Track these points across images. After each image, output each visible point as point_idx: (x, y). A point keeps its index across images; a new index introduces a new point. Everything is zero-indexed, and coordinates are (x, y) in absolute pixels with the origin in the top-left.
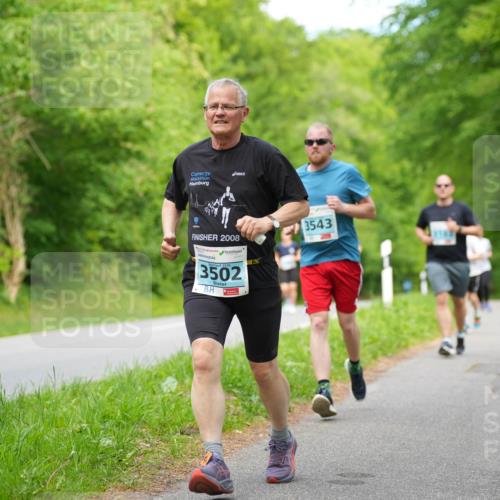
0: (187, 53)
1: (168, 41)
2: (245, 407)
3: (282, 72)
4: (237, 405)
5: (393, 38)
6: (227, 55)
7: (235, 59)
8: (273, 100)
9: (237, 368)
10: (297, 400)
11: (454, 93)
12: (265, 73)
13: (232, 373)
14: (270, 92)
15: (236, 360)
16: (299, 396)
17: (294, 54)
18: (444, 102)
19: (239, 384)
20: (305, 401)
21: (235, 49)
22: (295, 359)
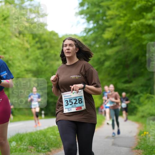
0: (23, 40)
1: (17, 37)
2: (37, 151)
3: (51, 47)
4: (34, 150)
5: (84, 37)
6: (34, 41)
7: (37, 42)
8: (48, 55)
9: (35, 138)
10: (53, 148)
11: (102, 54)
12: (46, 47)
13: (33, 140)
14: (47, 52)
15: (35, 136)
16: (54, 147)
17: (56, 41)
18: (99, 56)
19: (36, 143)
20: (56, 149)
21: (37, 39)
22: (53, 135)
